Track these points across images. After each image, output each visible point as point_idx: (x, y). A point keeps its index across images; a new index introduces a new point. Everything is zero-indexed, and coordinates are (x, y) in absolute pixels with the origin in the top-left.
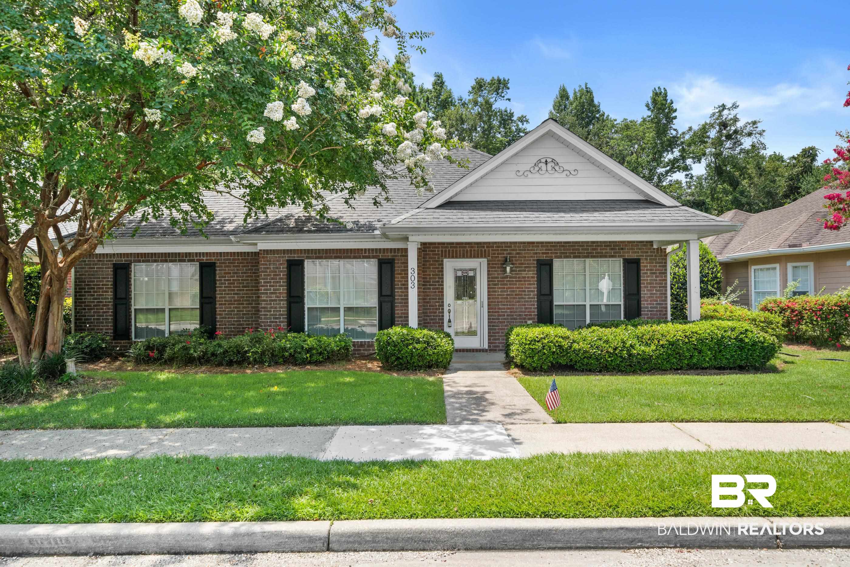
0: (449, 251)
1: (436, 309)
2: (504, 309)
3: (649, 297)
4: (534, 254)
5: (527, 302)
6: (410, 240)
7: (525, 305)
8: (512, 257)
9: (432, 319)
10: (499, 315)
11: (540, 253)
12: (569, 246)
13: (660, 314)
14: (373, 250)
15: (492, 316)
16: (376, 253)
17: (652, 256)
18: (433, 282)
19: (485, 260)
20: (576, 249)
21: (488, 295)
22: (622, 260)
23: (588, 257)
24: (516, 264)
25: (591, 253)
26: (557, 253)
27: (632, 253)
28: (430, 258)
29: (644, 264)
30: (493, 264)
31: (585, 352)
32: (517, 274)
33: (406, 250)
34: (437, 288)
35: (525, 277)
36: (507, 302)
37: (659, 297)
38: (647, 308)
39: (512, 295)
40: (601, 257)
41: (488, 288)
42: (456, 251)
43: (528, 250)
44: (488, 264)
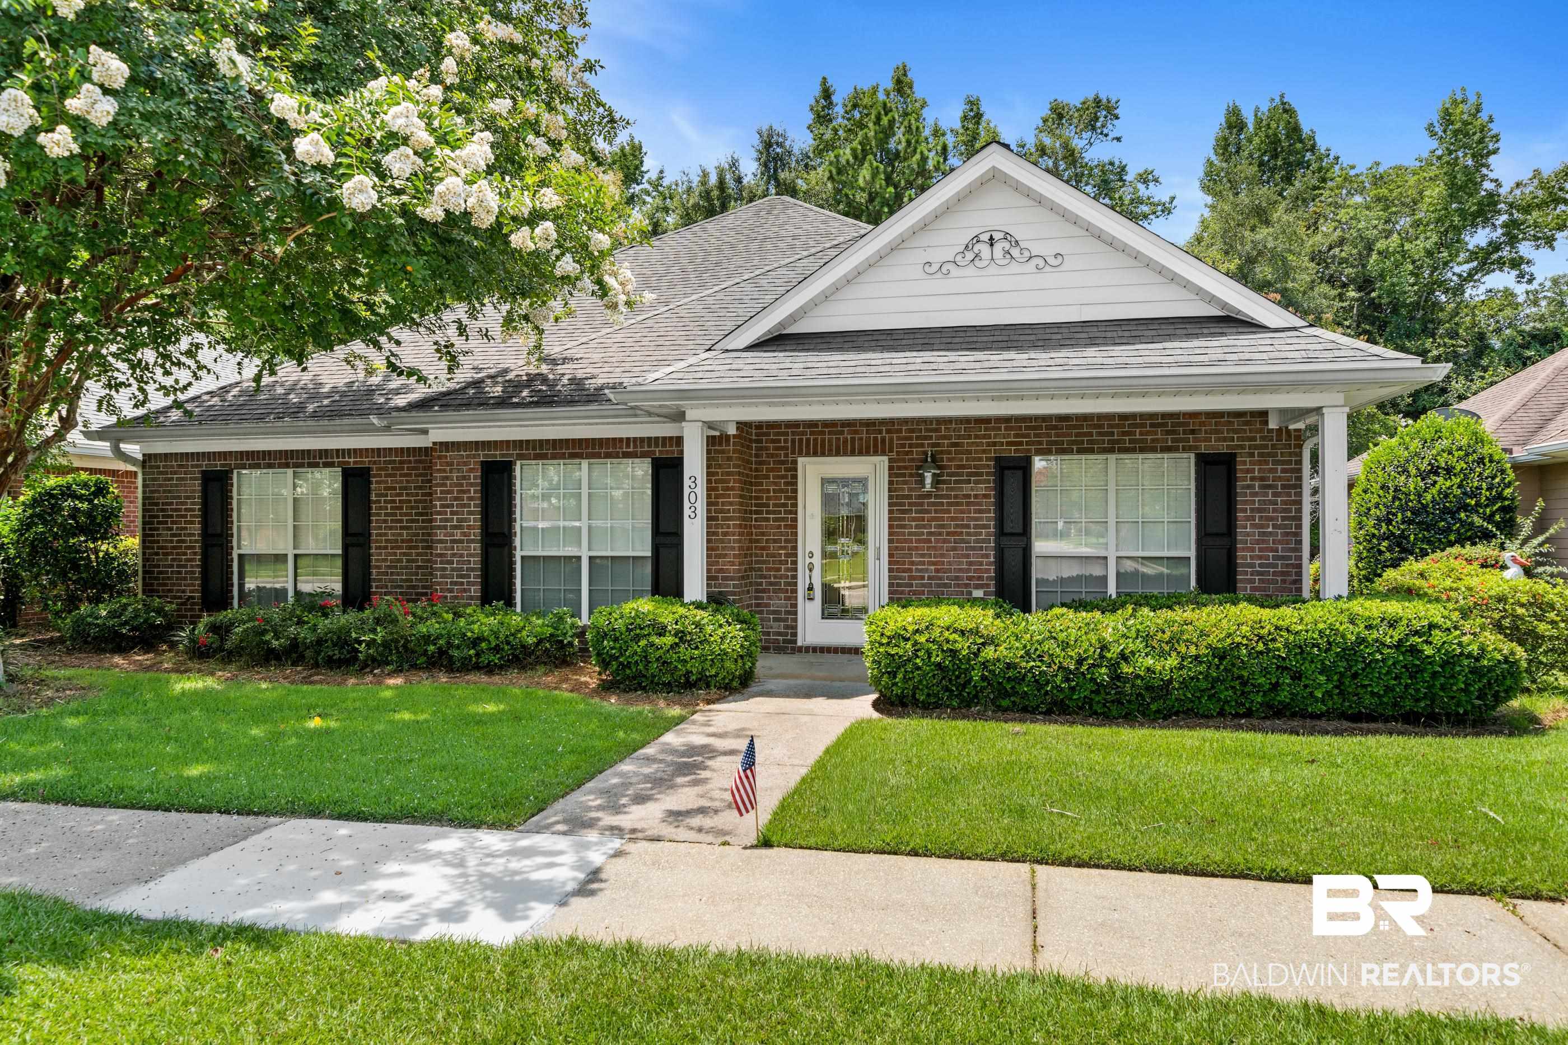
0: (808, 440)
1: (781, 562)
2: (923, 563)
3: (1258, 542)
4: (988, 444)
5: (973, 548)
6: (687, 418)
7: (968, 556)
8: (942, 452)
9: (771, 584)
10: (911, 578)
11: (1002, 444)
12: (1068, 427)
13: (1284, 581)
14: (642, 439)
15: (895, 578)
16: (649, 446)
17: (1266, 447)
18: (775, 505)
19: (885, 459)
20: (1085, 434)
21: (890, 534)
22: (1192, 456)
23: (1111, 451)
24: (950, 467)
25: (1118, 442)
26: (1040, 443)
27: (1217, 440)
28: (768, 456)
29: (1244, 464)
30: (899, 468)
31: (1009, 666)
32: (952, 489)
33: (679, 441)
34: (783, 519)
35: (968, 496)
36: (928, 548)
37: (1280, 542)
38: (1252, 566)
39: (940, 534)
40: (1142, 450)
41: (890, 519)
42: (823, 441)
43: (977, 437)
44: (891, 468)
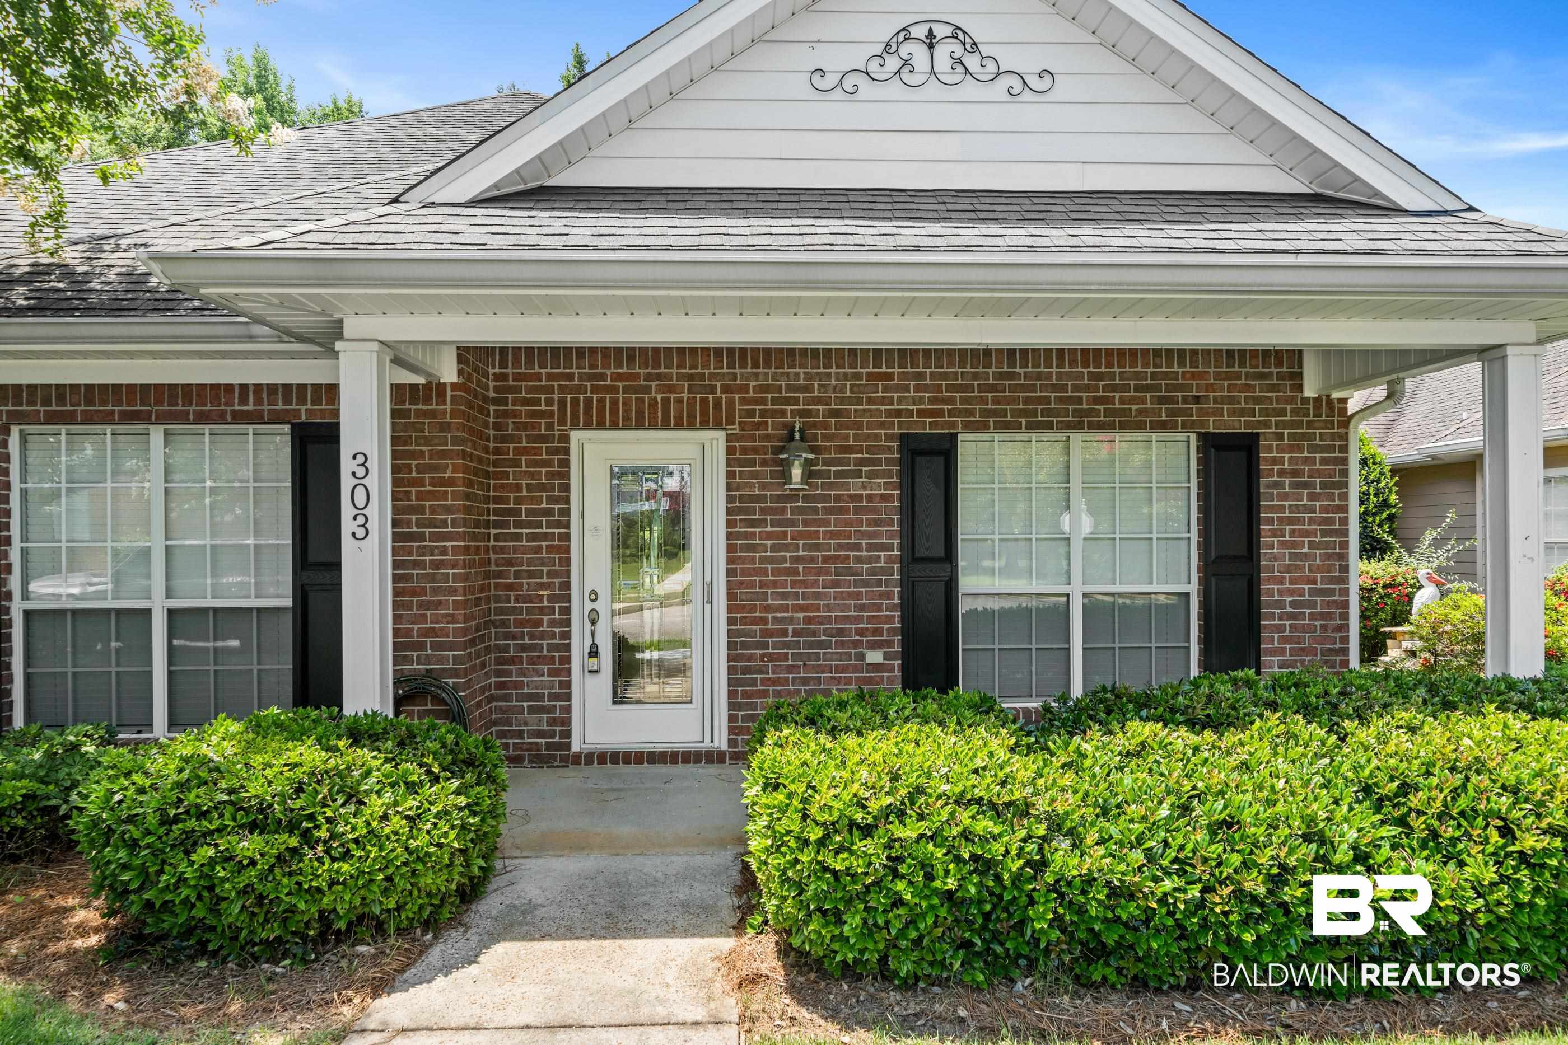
0: (588, 402)
1: (542, 611)
2: (784, 609)
3: (1288, 569)
4: (889, 413)
5: (866, 583)
6: (347, 333)
7: (858, 596)
8: (814, 425)
9: (523, 648)
10: (766, 633)
11: (910, 413)
12: (1013, 389)
13: (1324, 628)
14: (272, 389)
15: (740, 634)
16: (287, 401)
17: (1299, 424)
18: (530, 512)
19: (721, 435)
20: (1040, 400)
21: (730, 561)
22: (1193, 437)
23: (1077, 427)
24: (827, 450)
25: (1089, 413)
26: (971, 413)
27: (1233, 413)
28: (517, 426)
29: (1269, 451)
30: (744, 450)
32: (831, 486)
34: (545, 537)
35: (858, 498)
36: (793, 584)
37: (1319, 569)
38: (1280, 604)
39: (812, 560)
40: (1124, 427)
41: (730, 536)
42: (615, 403)
43: (870, 401)
44: (730, 451)
